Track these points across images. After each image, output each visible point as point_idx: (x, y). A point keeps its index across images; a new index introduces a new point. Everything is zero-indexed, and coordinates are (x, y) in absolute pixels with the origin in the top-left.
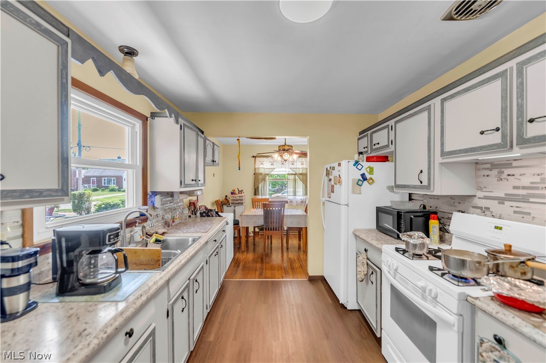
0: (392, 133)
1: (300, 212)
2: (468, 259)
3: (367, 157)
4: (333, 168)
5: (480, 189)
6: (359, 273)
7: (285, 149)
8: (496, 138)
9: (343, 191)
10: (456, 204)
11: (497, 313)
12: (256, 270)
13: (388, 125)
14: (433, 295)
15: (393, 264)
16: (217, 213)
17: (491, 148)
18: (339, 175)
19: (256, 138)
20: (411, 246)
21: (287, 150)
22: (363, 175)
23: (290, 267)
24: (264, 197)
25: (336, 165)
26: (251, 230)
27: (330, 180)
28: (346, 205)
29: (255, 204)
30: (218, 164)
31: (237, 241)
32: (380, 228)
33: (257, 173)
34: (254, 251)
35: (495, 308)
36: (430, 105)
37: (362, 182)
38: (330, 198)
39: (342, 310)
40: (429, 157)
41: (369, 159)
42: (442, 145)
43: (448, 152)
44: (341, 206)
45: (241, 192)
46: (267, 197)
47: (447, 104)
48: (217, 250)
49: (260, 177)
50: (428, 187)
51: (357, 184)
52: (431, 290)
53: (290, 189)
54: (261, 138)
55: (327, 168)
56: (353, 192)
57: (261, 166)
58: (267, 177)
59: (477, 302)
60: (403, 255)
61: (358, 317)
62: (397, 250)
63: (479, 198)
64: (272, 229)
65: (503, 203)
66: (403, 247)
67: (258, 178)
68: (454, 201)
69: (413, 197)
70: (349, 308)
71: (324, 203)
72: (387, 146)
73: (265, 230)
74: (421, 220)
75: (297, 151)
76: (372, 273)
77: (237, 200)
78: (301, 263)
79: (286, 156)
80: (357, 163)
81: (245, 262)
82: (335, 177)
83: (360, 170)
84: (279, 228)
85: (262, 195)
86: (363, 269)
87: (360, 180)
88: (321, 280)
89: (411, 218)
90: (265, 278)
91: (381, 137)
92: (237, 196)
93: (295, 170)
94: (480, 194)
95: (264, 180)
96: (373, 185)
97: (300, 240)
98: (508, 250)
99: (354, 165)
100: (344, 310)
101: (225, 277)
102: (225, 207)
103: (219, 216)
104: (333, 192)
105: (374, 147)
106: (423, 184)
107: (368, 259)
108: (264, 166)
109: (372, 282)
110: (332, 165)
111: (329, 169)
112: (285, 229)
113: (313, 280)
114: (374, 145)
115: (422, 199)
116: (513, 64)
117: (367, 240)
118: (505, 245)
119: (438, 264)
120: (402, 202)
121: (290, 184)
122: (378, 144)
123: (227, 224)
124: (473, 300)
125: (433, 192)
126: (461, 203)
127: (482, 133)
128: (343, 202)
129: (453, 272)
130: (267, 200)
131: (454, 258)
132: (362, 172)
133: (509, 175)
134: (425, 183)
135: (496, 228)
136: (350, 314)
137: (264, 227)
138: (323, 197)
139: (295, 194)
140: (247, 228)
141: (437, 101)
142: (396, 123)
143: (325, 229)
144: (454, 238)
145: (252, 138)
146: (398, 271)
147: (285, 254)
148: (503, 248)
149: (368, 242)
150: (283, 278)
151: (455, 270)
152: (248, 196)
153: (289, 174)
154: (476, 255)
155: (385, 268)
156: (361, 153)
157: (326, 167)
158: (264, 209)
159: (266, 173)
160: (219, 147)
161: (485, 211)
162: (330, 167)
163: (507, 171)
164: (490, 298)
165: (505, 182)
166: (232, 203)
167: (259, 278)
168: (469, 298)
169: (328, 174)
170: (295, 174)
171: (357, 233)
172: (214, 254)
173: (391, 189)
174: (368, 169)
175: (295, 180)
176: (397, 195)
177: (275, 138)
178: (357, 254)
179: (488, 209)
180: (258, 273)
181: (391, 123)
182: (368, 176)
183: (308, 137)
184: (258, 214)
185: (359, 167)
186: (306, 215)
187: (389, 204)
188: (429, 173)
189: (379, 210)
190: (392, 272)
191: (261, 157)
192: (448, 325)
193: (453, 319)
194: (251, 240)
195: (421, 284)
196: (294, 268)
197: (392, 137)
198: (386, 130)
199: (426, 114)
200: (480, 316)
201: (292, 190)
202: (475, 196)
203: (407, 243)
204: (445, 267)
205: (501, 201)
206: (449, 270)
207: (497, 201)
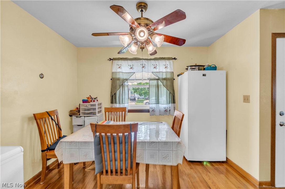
24: (122, 106)
29: (108, 114)
33: (114, 78)
49: (118, 82)
57: (119, 70)
58: (126, 83)
67: (115, 84)
77: (89, 110)
79: (142, 34)
85: (119, 103)
92: (89, 105)
93: (158, 74)
95: (122, 85)
108: (122, 70)
121: (153, 91)
130: (124, 109)
139: (158, 102)
153: (151, 79)
159: (125, 78)
166: (85, 114)
170: (158, 80)
175: (158, 86)
191: (119, 59)
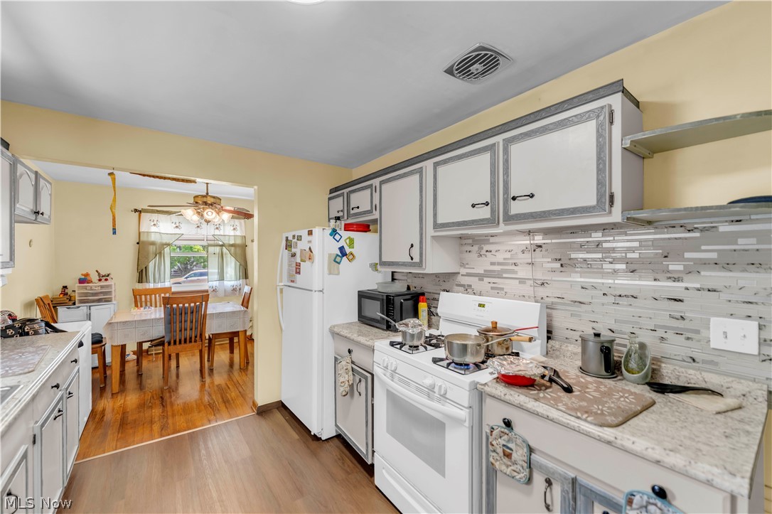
0: (376, 196)
1: (234, 306)
2: (469, 342)
3: (345, 225)
4: (299, 238)
5: (463, 265)
6: (342, 385)
7: (205, 202)
8: (485, 213)
9: (315, 272)
10: (442, 283)
11: (505, 395)
12: (152, 422)
13: (372, 185)
14: (442, 393)
15: (392, 363)
16: (48, 324)
17: (482, 223)
18: (310, 249)
19: (153, 177)
20: (408, 337)
21: (212, 205)
22: (342, 249)
23: (221, 400)
24: (159, 285)
25: (304, 233)
26: (131, 348)
27: (294, 255)
28: (321, 291)
29: (139, 299)
30: (49, 221)
31: (98, 375)
32: (363, 319)
33: (143, 242)
34: (141, 386)
35: (501, 390)
36: (422, 168)
37: (340, 258)
38: (293, 281)
39: (315, 444)
40: (421, 228)
41: (348, 227)
42: (435, 215)
43: (441, 224)
44: (313, 292)
45: (104, 277)
46: (167, 284)
47: (441, 169)
48: (59, 406)
49: (152, 249)
50: (420, 264)
51: (335, 261)
52: (440, 387)
53: (213, 270)
54: (165, 178)
55: (287, 238)
56: (330, 273)
57: (153, 229)
58: (167, 250)
59: (487, 389)
60: (400, 349)
61: (337, 447)
62: (392, 344)
63: (462, 275)
64: (183, 342)
65: (483, 280)
66: (399, 339)
67: (145, 252)
68: (438, 279)
69: (396, 276)
70: (323, 438)
71: (281, 291)
72: (370, 212)
73: (166, 344)
74: (410, 303)
75: (228, 208)
76: (360, 381)
77: (95, 294)
78: (241, 389)
79: (210, 213)
80: (334, 232)
81: (124, 413)
82: (302, 251)
83: (338, 241)
84: (196, 337)
85: (154, 282)
86: (346, 378)
87: (337, 255)
88: (277, 408)
89: (401, 303)
90: (173, 433)
91: (361, 200)
92: (96, 285)
93: (221, 238)
94: (463, 271)
95: (159, 253)
96: (354, 262)
97: (232, 351)
98: (495, 327)
99: (331, 235)
100: (317, 443)
101: (78, 457)
102: (61, 310)
103: (56, 330)
104: (299, 273)
105: (352, 212)
106: (414, 261)
107: (353, 362)
108: (161, 229)
109: (359, 393)
110: (297, 233)
111: (290, 238)
112: (207, 337)
113: (263, 411)
114: (353, 209)
115: (405, 278)
116: (499, 139)
117: (352, 337)
118: (492, 322)
119: (441, 353)
120: (386, 283)
121: (214, 262)
122: (358, 207)
123: (81, 344)
124: (482, 387)
125: (425, 269)
126: (446, 281)
127: (473, 206)
128: (316, 287)
129: (457, 360)
130: (168, 290)
131: (458, 344)
132: (340, 245)
133: (487, 251)
134: (417, 259)
135: (480, 305)
136: (327, 445)
137: (166, 340)
138: (281, 281)
139: (222, 278)
140: (123, 347)
141: (428, 165)
142: (382, 183)
143: (283, 328)
144: (441, 320)
145: (144, 175)
146: (397, 371)
147: (208, 380)
148: (490, 325)
149: (353, 340)
150: (209, 421)
151: (458, 357)
152: (123, 283)
153: (210, 245)
154: (473, 337)
155: (378, 371)
156: (338, 218)
157: (285, 235)
158: (165, 307)
159: (164, 241)
160: (50, 184)
161: (467, 289)
162: (294, 236)
163: (486, 247)
164: (495, 381)
165: (483, 258)
166: (82, 302)
167: (162, 436)
168: (479, 386)
169: (289, 245)
170: (222, 246)
171: (336, 330)
172: (53, 416)
173: (374, 267)
174: (348, 241)
175: (222, 255)
176: (380, 274)
177: (194, 182)
178: (336, 359)
179: (470, 286)
180: (156, 427)
181: (376, 182)
182: (348, 250)
183: (256, 187)
184: (148, 317)
185: (337, 237)
186: (246, 311)
187: (374, 287)
188: (421, 248)
189: (363, 296)
190: (388, 374)
191: (153, 212)
192: (458, 421)
193: (463, 414)
194: (131, 368)
195: (428, 381)
196: (228, 401)
197: (376, 201)
198: (368, 191)
199: (417, 177)
200: (489, 402)
201: (217, 271)
202: (459, 273)
203: (404, 334)
204: (449, 356)
205: (481, 277)
206: (452, 358)
207: (477, 278)
